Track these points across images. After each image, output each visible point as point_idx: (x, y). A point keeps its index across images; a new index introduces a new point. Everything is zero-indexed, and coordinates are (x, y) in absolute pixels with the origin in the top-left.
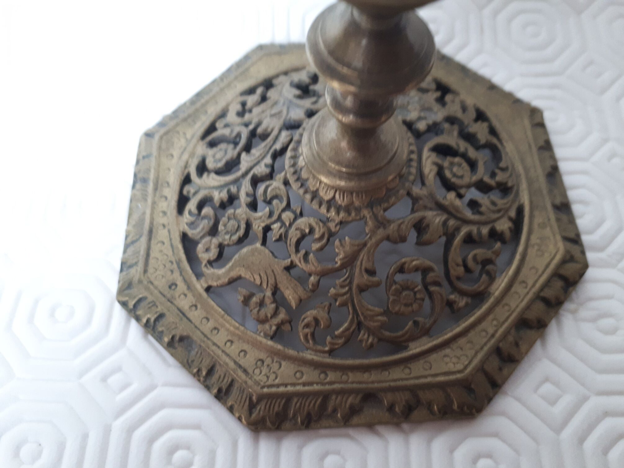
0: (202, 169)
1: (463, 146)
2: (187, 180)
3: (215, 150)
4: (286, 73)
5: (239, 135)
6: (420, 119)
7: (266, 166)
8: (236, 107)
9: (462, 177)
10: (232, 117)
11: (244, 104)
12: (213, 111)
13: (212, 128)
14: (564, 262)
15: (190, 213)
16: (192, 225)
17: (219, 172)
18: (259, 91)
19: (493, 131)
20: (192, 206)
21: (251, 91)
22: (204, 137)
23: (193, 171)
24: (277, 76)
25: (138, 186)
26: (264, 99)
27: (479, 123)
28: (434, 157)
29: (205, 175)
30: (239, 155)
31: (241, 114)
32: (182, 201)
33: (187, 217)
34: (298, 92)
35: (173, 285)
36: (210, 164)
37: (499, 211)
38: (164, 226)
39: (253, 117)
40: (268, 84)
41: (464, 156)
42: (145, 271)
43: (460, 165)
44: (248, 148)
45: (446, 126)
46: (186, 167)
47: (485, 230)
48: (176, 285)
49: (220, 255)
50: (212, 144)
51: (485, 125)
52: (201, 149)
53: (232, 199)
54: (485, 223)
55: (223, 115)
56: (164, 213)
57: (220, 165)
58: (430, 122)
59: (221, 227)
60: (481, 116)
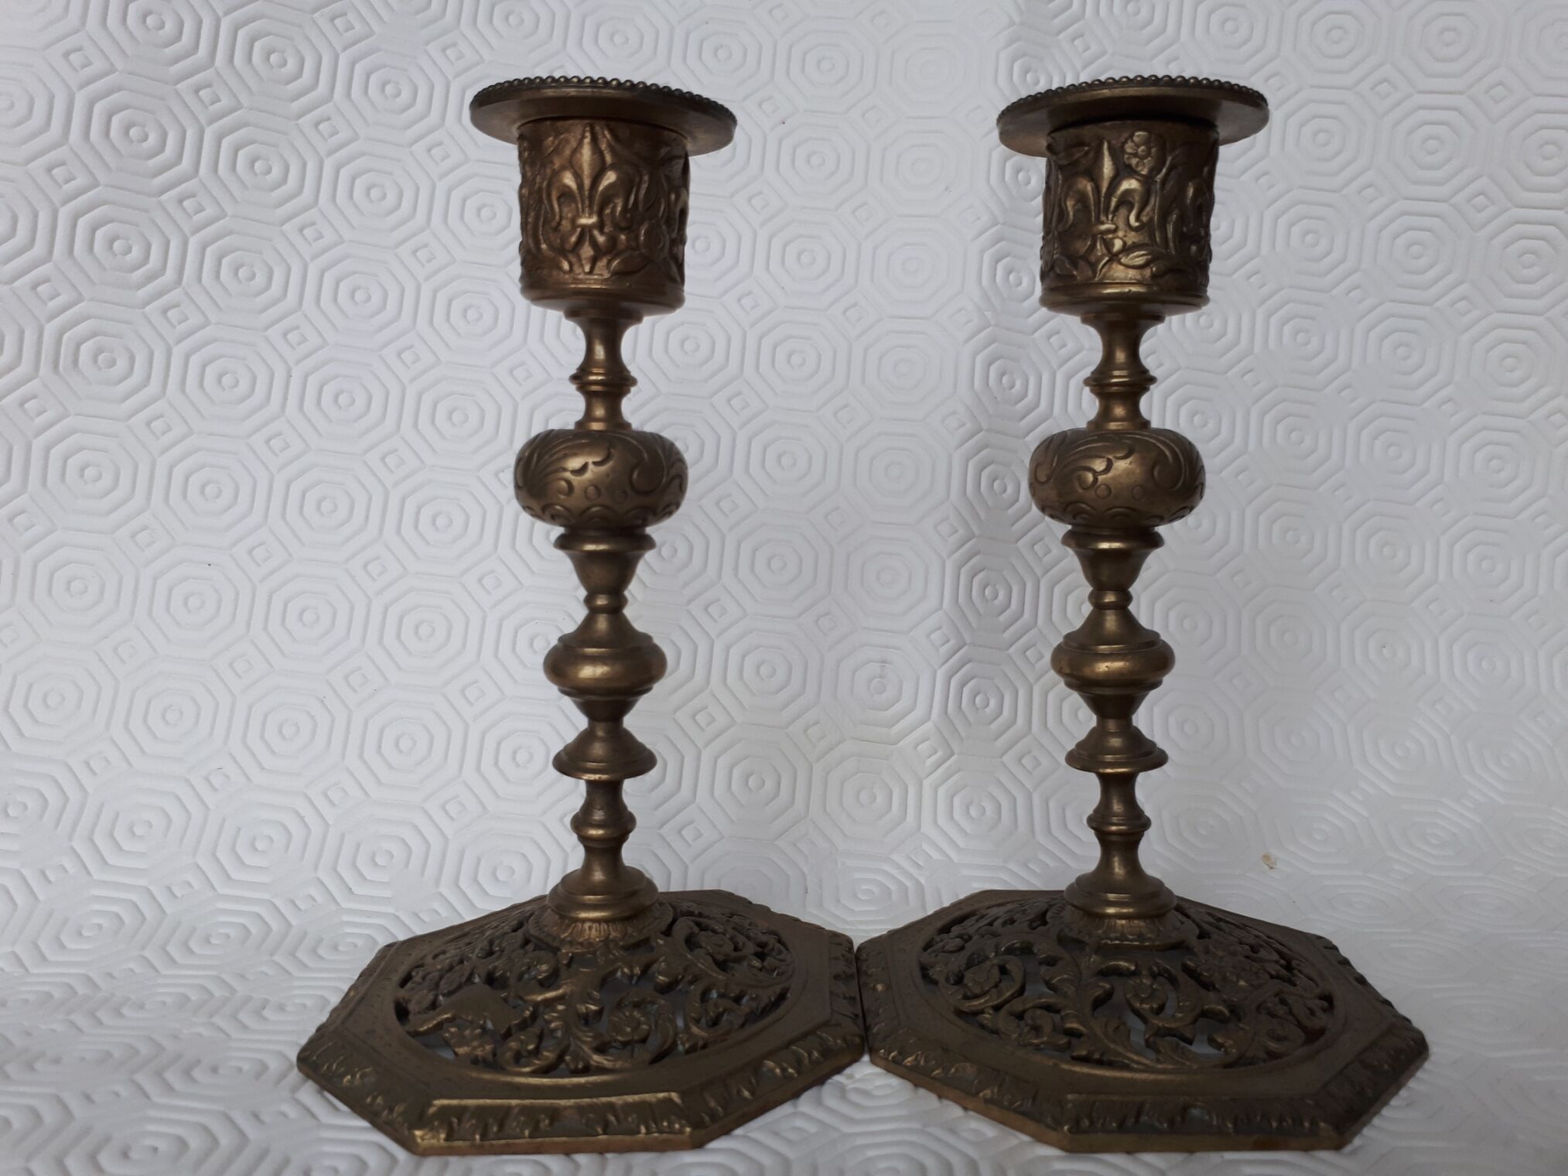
42: (344, 1023)
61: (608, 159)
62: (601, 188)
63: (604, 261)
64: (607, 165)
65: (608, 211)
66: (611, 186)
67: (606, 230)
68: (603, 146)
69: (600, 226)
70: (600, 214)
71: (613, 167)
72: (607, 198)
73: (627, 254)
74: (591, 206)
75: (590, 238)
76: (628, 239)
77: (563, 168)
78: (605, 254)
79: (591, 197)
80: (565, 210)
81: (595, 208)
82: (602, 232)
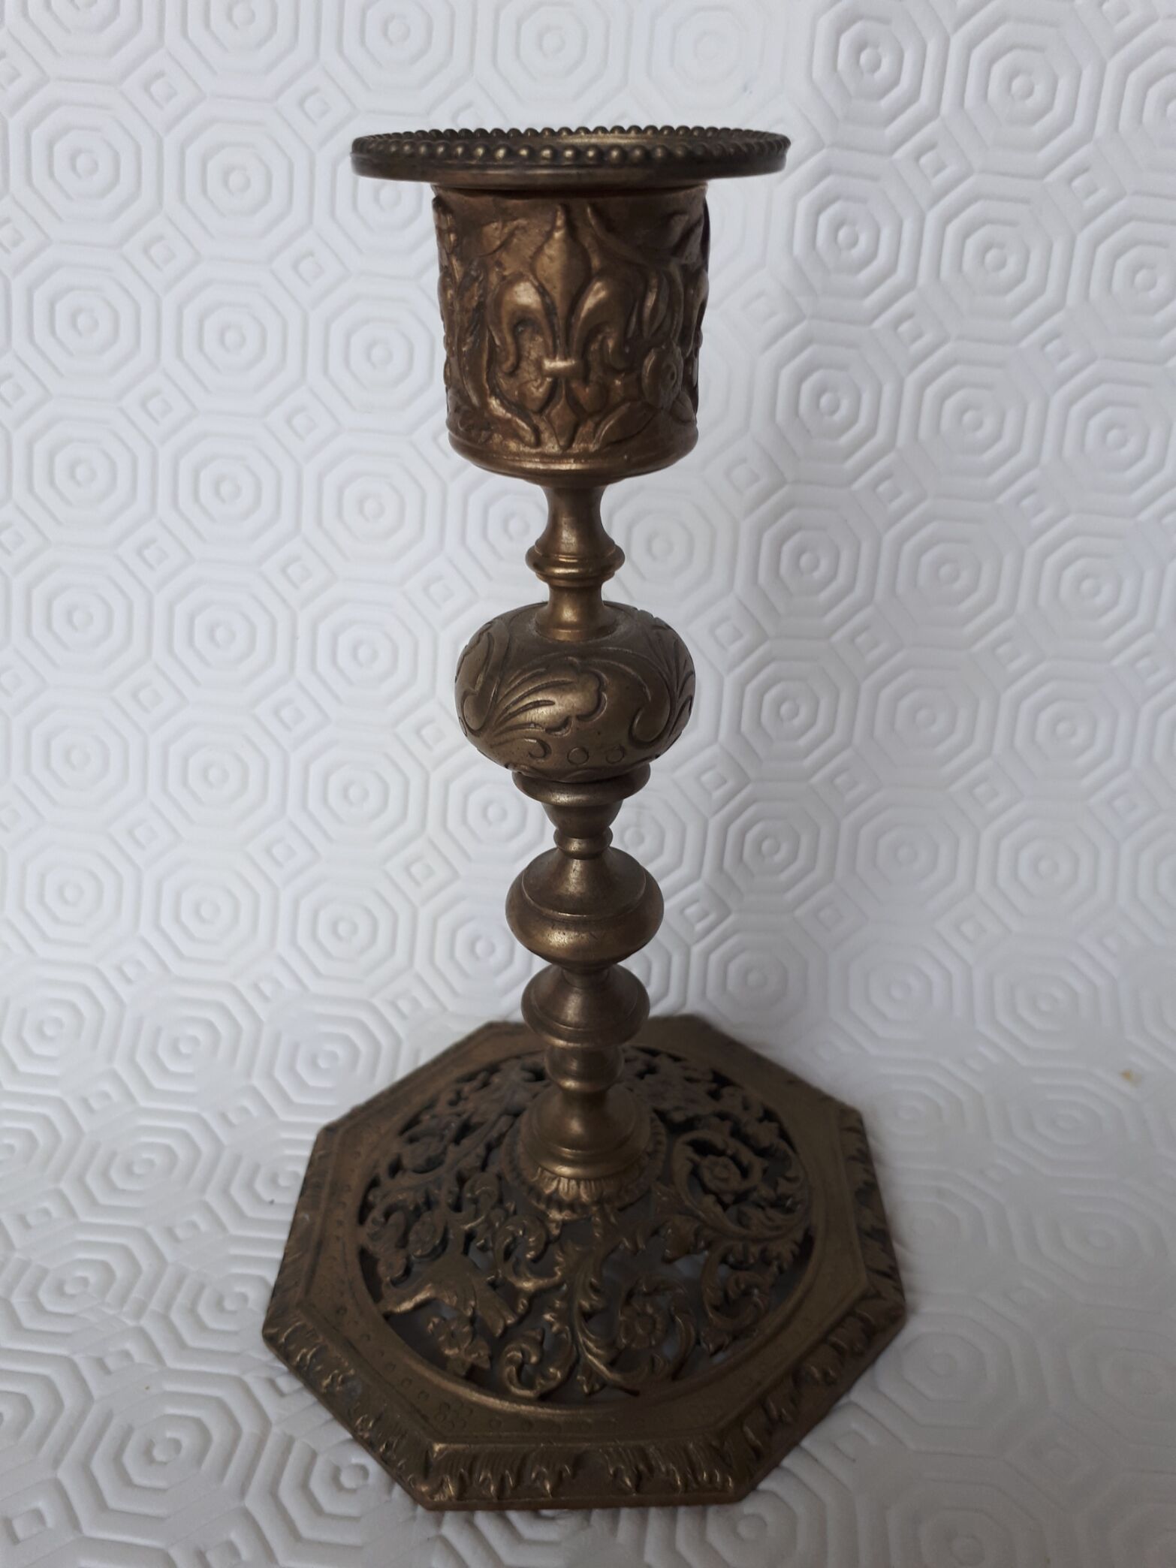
0: (395, 1168)
1: (734, 1146)
2: (374, 1184)
3: (416, 1145)
4: (518, 1057)
5: (447, 1126)
6: (677, 1109)
7: (478, 1156)
8: (448, 1096)
9: (725, 1180)
10: (442, 1107)
11: (459, 1093)
12: (418, 1100)
13: (414, 1121)
14: (864, 1297)
15: (374, 1221)
16: (374, 1237)
17: (417, 1171)
18: (481, 1076)
19: (783, 1135)
20: (376, 1214)
21: (470, 1078)
22: (402, 1132)
23: (382, 1171)
24: (506, 1060)
25: (308, 1192)
26: (485, 1084)
27: (766, 1123)
28: (689, 1152)
29: (399, 1175)
30: (446, 1148)
31: (453, 1103)
32: (364, 1211)
33: (369, 1227)
34: (528, 1075)
35: (341, 1310)
36: (406, 1162)
37: (778, 1228)
38: (338, 1238)
39: (468, 1106)
40: (493, 1069)
41: (734, 1159)
42: (307, 1291)
43: (726, 1167)
44: (457, 1140)
45: (715, 1121)
46: (375, 1167)
47: (755, 1250)
48: (345, 1310)
49: (407, 1271)
50: (412, 1140)
51: (774, 1125)
52: (396, 1147)
53: (429, 1204)
54: (756, 1241)
55: (430, 1106)
56: (340, 1223)
57: (421, 1161)
58: (691, 1114)
59: (412, 1237)
60: (768, 1116)
61: (596, 262)
62: (583, 314)
63: (590, 424)
64: (594, 272)
65: (594, 347)
66: (599, 307)
67: (593, 377)
68: (587, 241)
69: (583, 373)
70: (583, 354)
71: (601, 274)
72: (594, 328)
73: (624, 409)
74: (567, 341)
75: (567, 396)
76: (625, 385)
77: (519, 278)
78: (591, 415)
79: (568, 327)
80: (527, 344)
81: (575, 346)
82: (586, 380)
